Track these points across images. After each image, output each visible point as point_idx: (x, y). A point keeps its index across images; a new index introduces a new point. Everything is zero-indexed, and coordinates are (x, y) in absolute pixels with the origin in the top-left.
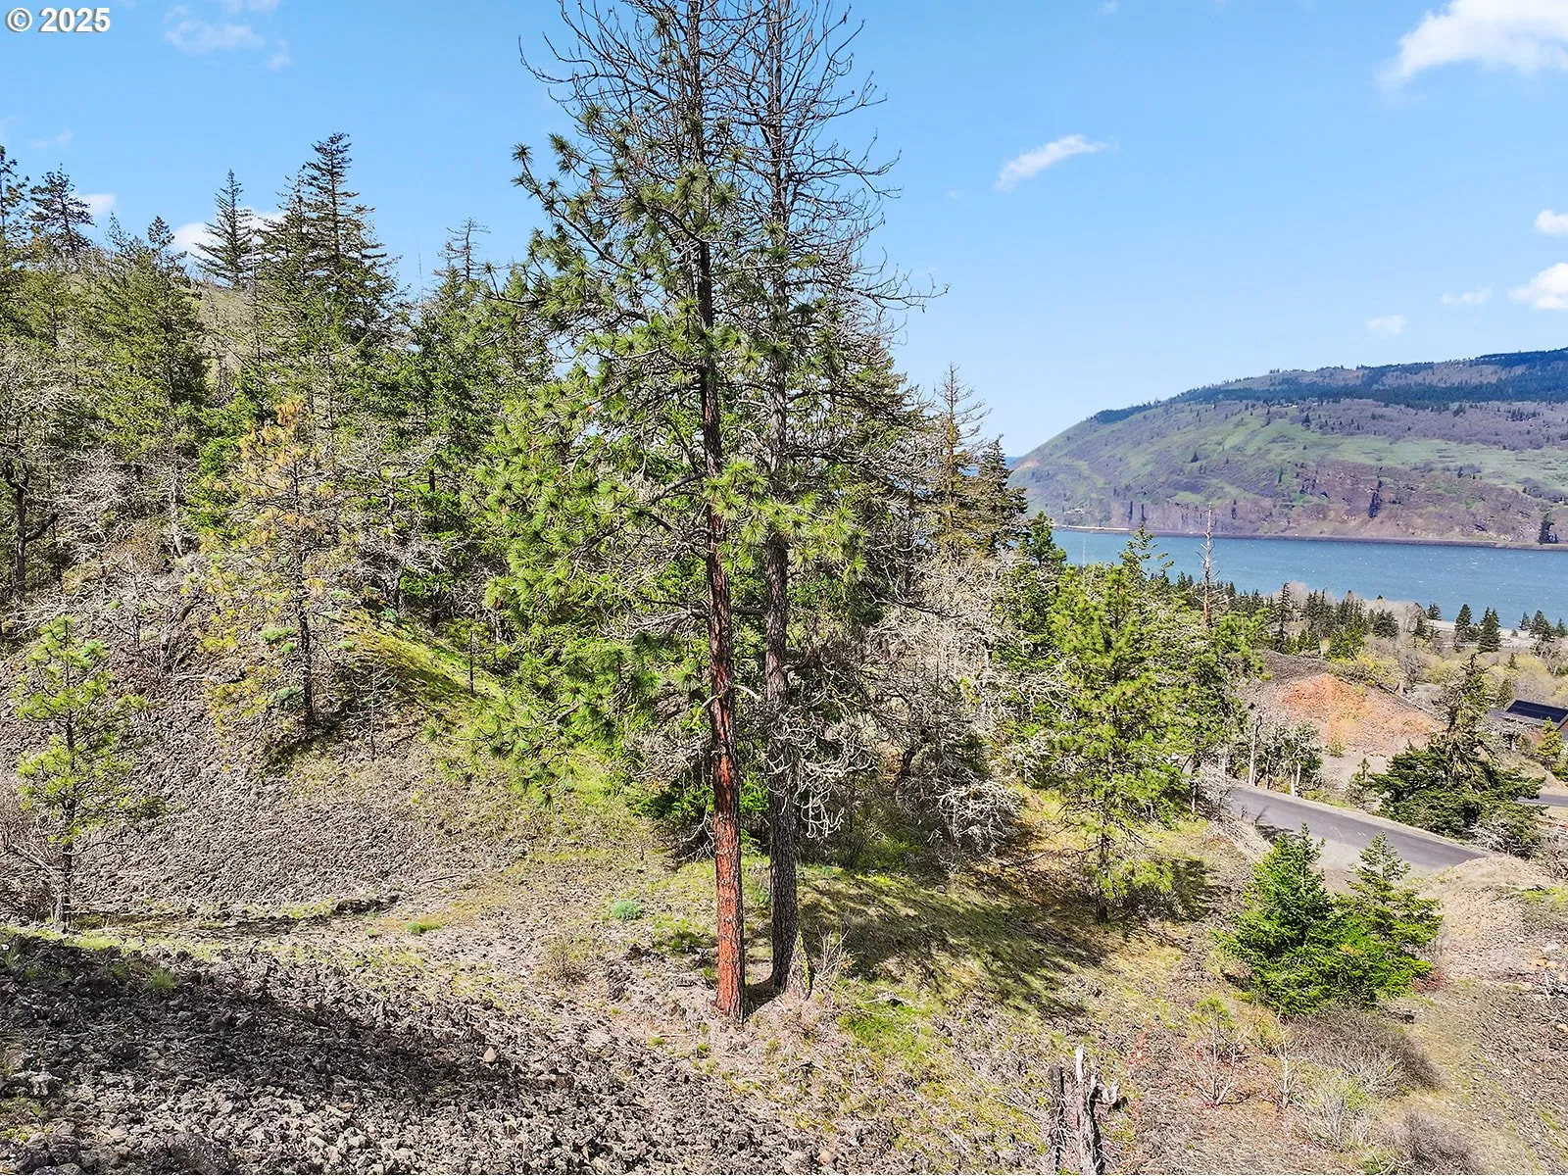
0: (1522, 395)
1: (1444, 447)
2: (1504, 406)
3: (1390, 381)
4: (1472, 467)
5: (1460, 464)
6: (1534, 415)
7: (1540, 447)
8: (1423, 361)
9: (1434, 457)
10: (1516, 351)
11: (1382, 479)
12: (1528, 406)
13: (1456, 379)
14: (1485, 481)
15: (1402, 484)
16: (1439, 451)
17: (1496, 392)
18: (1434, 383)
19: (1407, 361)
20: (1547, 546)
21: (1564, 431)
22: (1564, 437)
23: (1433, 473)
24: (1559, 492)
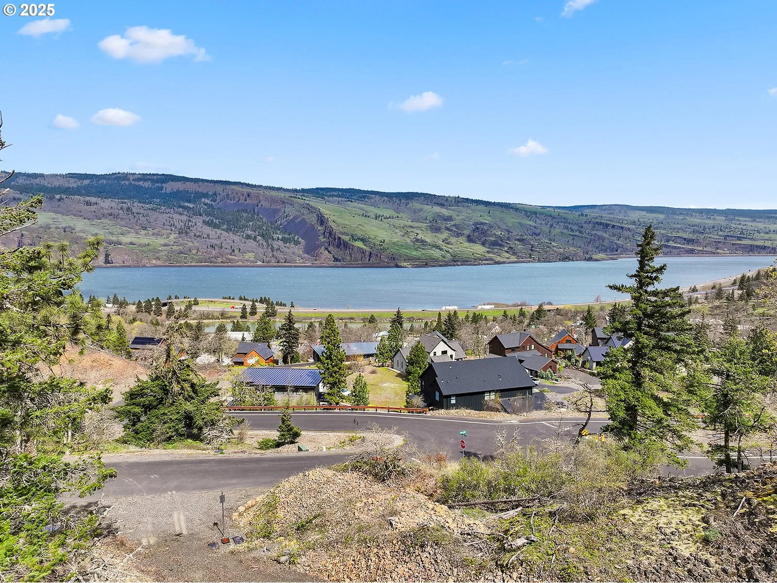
0: (88, 194)
1: (55, 216)
2: (82, 198)
3: (21, 181)
4: (70, 227)
5: (64, 225)
6: (96, 204)
7: (100, 219)
8: (38, 172)
9: (50, 222)
10: (84, 173)
11: (23, 232)
12: (93, 200)
13: (56, 183)
14: (77, 234)
15: (34, 235)
16: (53, 219)
17: (77, 191)
18: (46, 184)
20: (108, 265)
21: (110, 211)
22: (110, 215)
23: (51, 230)
24: (112, 241)
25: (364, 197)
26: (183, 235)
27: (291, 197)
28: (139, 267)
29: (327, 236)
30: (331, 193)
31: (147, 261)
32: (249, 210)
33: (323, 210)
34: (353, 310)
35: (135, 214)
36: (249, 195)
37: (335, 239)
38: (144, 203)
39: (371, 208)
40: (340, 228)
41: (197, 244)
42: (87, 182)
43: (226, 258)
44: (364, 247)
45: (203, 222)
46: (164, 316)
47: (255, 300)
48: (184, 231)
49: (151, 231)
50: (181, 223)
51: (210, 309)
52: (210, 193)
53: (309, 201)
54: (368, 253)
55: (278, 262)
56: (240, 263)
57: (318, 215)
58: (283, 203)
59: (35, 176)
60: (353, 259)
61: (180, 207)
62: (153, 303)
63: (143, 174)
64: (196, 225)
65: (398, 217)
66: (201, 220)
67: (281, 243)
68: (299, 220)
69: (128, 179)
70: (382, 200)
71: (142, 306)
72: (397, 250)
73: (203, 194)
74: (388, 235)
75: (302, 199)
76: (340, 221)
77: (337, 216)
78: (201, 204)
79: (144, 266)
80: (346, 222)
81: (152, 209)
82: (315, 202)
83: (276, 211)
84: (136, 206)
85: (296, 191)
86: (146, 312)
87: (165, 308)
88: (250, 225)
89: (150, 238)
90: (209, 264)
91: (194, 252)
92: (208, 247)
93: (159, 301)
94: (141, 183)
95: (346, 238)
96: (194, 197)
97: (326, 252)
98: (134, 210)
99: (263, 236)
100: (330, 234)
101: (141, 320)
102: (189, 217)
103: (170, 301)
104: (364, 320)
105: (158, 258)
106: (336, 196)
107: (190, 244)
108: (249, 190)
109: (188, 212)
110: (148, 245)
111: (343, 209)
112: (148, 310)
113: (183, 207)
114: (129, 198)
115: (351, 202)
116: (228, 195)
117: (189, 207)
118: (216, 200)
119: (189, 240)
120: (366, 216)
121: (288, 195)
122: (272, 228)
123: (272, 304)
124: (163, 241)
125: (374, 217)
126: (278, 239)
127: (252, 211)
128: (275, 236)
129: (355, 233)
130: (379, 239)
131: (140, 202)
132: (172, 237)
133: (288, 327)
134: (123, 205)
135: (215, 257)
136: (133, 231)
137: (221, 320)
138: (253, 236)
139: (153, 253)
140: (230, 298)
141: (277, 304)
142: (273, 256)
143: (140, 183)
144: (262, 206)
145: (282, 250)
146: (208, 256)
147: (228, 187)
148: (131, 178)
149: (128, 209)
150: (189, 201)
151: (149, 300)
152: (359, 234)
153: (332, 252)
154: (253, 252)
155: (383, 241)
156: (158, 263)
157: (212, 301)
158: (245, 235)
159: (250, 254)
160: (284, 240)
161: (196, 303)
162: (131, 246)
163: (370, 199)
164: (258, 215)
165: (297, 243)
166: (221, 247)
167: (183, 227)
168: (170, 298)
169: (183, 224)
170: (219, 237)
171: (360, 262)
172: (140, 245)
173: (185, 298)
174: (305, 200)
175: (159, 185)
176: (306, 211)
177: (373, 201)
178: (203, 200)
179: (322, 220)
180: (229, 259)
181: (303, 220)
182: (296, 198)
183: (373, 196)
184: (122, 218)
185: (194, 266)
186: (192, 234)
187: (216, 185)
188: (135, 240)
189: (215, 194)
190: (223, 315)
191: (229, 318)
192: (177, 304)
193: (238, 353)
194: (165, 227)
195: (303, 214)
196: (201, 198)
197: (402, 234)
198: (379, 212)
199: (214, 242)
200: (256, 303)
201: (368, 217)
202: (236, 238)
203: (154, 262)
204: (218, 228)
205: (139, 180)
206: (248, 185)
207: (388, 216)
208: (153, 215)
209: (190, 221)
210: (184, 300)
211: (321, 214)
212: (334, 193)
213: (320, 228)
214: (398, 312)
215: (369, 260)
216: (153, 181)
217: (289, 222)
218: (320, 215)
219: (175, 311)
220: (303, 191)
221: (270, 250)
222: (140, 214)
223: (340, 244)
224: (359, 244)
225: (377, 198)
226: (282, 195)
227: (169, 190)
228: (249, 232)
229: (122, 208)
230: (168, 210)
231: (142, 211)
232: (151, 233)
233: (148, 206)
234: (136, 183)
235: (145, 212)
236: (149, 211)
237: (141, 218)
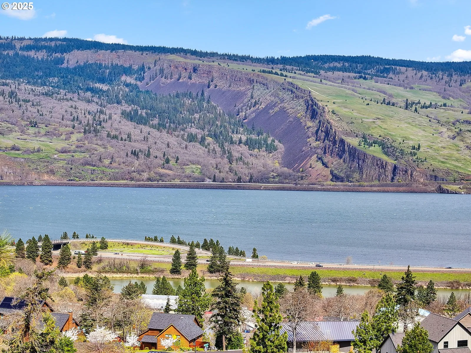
25: (387, 71)
26: (91, 135)
27: (264, 71)
28: (23, 185)
29: (322, 137)
30: (332, 65)
31: (36, 176)
32: (194, 94)
33: (316, 94)
34: (356, 266)
35: (21, 103)
36: (195, 70)
37: (334, 143)
38: (34, 84)
39: (400, 90)
40: (344, 124)
41: (110, 150)
43: (155, 173)
44: (385, 158)
45: (122, 114)
46: (55, 264)
47: (195, 243)
48: (92, 129)
49: (43, 129)
50: (88, 116)
51: (125, 256)
52: (135, 67)
53: (294, 78)
54: (390, 168)
55: (239, 180)
56: (177, 182)
57: (307, 102)
58: (251, 81)
60: (364, 176)
61: (88, 89)
62: (40, 244)
63: (36, 40)
64: (110, 118)
65: (445, 105)
66: (119, 112)
67: (244, 149)
68: (276, 109)
69: (13, 48)
70: (419, 75)
71: (23, 249)
72: (443, 162)
73: (124, 68)
74: (426, 137)
75: (282, 75)
76: (343, 111)
77: (339, 103)
78: (119, 85)
79: (31, 184)
80: (355, 114)
81: (46, 94)
82: (304, 80)
83: (239, 96)
84: (24, 89)
85: (271, 61)
86: (29, 257)
87: (56, 253)
88: (195, 118)
89: (42, 139)
90: (128, 182)
91: (107, 162)
92: (127, 155)
93: (49, 241)
94: (32, 53)
95: (353, 142)
96: (110, 73)
97: (319, 165)
98: (20, 96)
99: (215, 137)
100: (327, 133)
101: (21, 271)
102: (101, 106)
103: (65, 241)
104: (372, 283)
105: (52, 172)
106: (339, 70)
107: (101, 150)
108: (197, 61)
109: (99, 98)
110: (38, 151)
111: (350, 92)
112: (32, 255)
113: (93, 91)
114: (14, 77)
115: (365, 78)
116: (162, 71)
117: (101, 90)
118: (143, 78)
119: (100, 142)
120: (389, 104)
121: (258, 68)
122: (230, 123)
123: (221, 252)
124: (61, 145)
125: (403, 104)
126: (240, 142)
127: (200, 95)
128: (236, 137)
129: (369, 132)
130: (411, 143)
131: (29, 82)
132: (74, 137)
133: (223, 293)
134: (5, 87)
135: (139, 172)
136: (17, 128)
137: (140, 275)
138: (199, 136)
139: (46, 164)
140: (156, 240)
141: (231, 251)
142: (231, 170)
143: (30, 53)
144: (216, 86)
145: (246, 161)
146: (126, 169)
147: (163, 56)
148: (18, 45)
149: (12, 94)
150: (102, 81)
151: (34, 238)
152: (376, 133)
153: (329, 165)
154: (198, 163)
155: (416, 147)
156: (53, 179)
157: (128, 244)
158: (186, 134)
159: (194, 166)
160: (250, 144)
161: (104, 246)
162: (13, 152)
163: (398, 73)
164: (208, 102)
165: (271, 149)
166: (148, 155)
167: (91, 122)
168: (65, 236)
169: (90, 117)
170: (146, 139)
171: (376, 182)
172: (28, 151)
173: (87, 237)
174: (286, 76)
175: (58, 55)
176: (287, 96)
177: (402, 77)
178: (123, 78)
179: (314, 110)
180: (161, 176)
181: (283, 111)
182: (270, 72)
183: (403, 69)
185: (106, 185)
186: (104, 134)
187: (144, 54)
188: (19, 143)
189: (142, 69)
190: (144, 267)
191: (153, 272)
192: (75, 246)
193: (150, 329)
194: (64, 122)
195: (282, 101)
196: (120, 74)
197: (451, 134)
198: (412, 97)
199: (138, 146)
200: (196, 250)
201: (393, 105)
202: (173, 140)
203: (46, 177)
204: (145, 124)
205: (28, 48)
206: (194, 53)
207: (428, 103)
208: (49, 103)
209: (101, 112)
210: (85, 240)
211: (312, 100)
212: (337, 64)
213: (310, 124)
214: (408, 273)
215: (393, 179)
216: (49, 49)
217: (259, 114)
218: (310, 102)
219: (72, 257)
220: (284, 61)
221: (226, 160)
222: (29, 101)
223: (344, 151)
224: (376, 151)
225: (411, 72)
226: (247, 68)
227: (72, 64)
228: (194, 131)
230: (69, 96)
231: (31, 97)
232: (43, 132)
233: (40, 89)
234: (25, 53)
235: (36, 99)
236: (42, 97)
237: (30, 108)
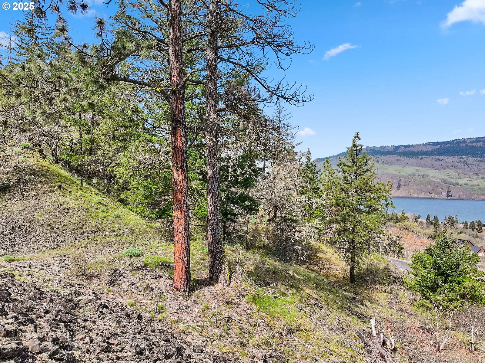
0: (439, 154)
1: (418, 169)
2: (434, 157)
3: (401, 150)
4: (426, 175)
5: (423, 174)
6: (443, 160)
7: (445, 169)
8: (410, 144)
9: (415, 172)
10: (436, 141)
11: (401, 178)
12: (441, 157)
13: (420, 149)
14: (430, 179)
15: (406, 180)
16: (417, 170)
17: (432, 153)
18: (414, 151)
19: (406, 144)
20: (449, 198)
21: (451, 164)
22: (452, 166)
23: (415, 176)
24: (452, 182)
28: (470, 200)
31: (477, 196)
35: (469, 165)
38: (476, 157)
42: (438, 147)
49: (480, 176)
59: (409, 146)
62: (476, 224)
63: (477, 138)
69: (466, 142)
71: (467, 225)
79: (474, 200)
84: (471, 160)
86: (470, 229)
89: (480, 180)
93: (480, 222)
94: (475, 144)
98: (469, 162)
101: (465, 233)
110: (478, 185)
114: (466, 155)
131: (473, 157)
134: (461, 159)
136: (467, 176)
139: (482, 191)
143: (473, 144)
148: (468, 141)
149: (464, 162)
151: (473, 221)
162: (465, 186)
172: (473, 186)
184: (459, 168)
188: (468, 182)
203: (482, 197)
205: (473, 142)
222: (473, 164)
229: (460, 162)
231: (474, 163)
232: (480, 177)
233: (479, 159)
234: (472, 144)
235: (477, 163)
236: (479, 163)
237: (473, 167)
